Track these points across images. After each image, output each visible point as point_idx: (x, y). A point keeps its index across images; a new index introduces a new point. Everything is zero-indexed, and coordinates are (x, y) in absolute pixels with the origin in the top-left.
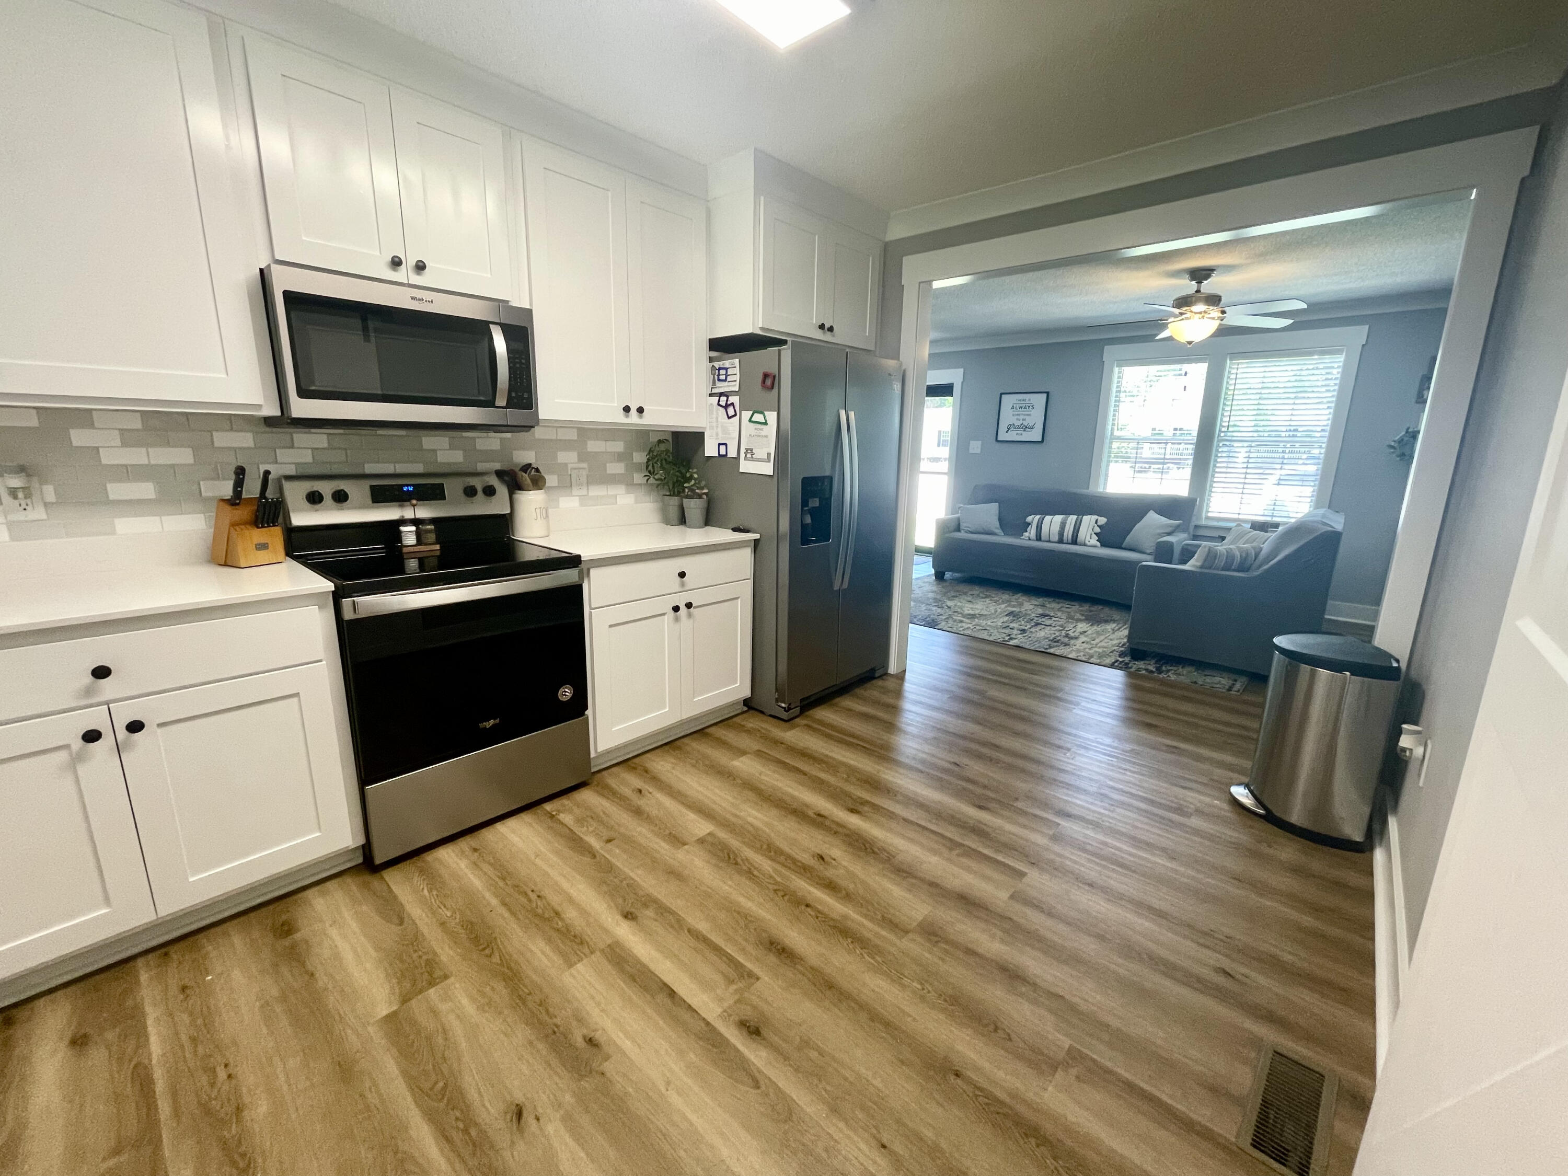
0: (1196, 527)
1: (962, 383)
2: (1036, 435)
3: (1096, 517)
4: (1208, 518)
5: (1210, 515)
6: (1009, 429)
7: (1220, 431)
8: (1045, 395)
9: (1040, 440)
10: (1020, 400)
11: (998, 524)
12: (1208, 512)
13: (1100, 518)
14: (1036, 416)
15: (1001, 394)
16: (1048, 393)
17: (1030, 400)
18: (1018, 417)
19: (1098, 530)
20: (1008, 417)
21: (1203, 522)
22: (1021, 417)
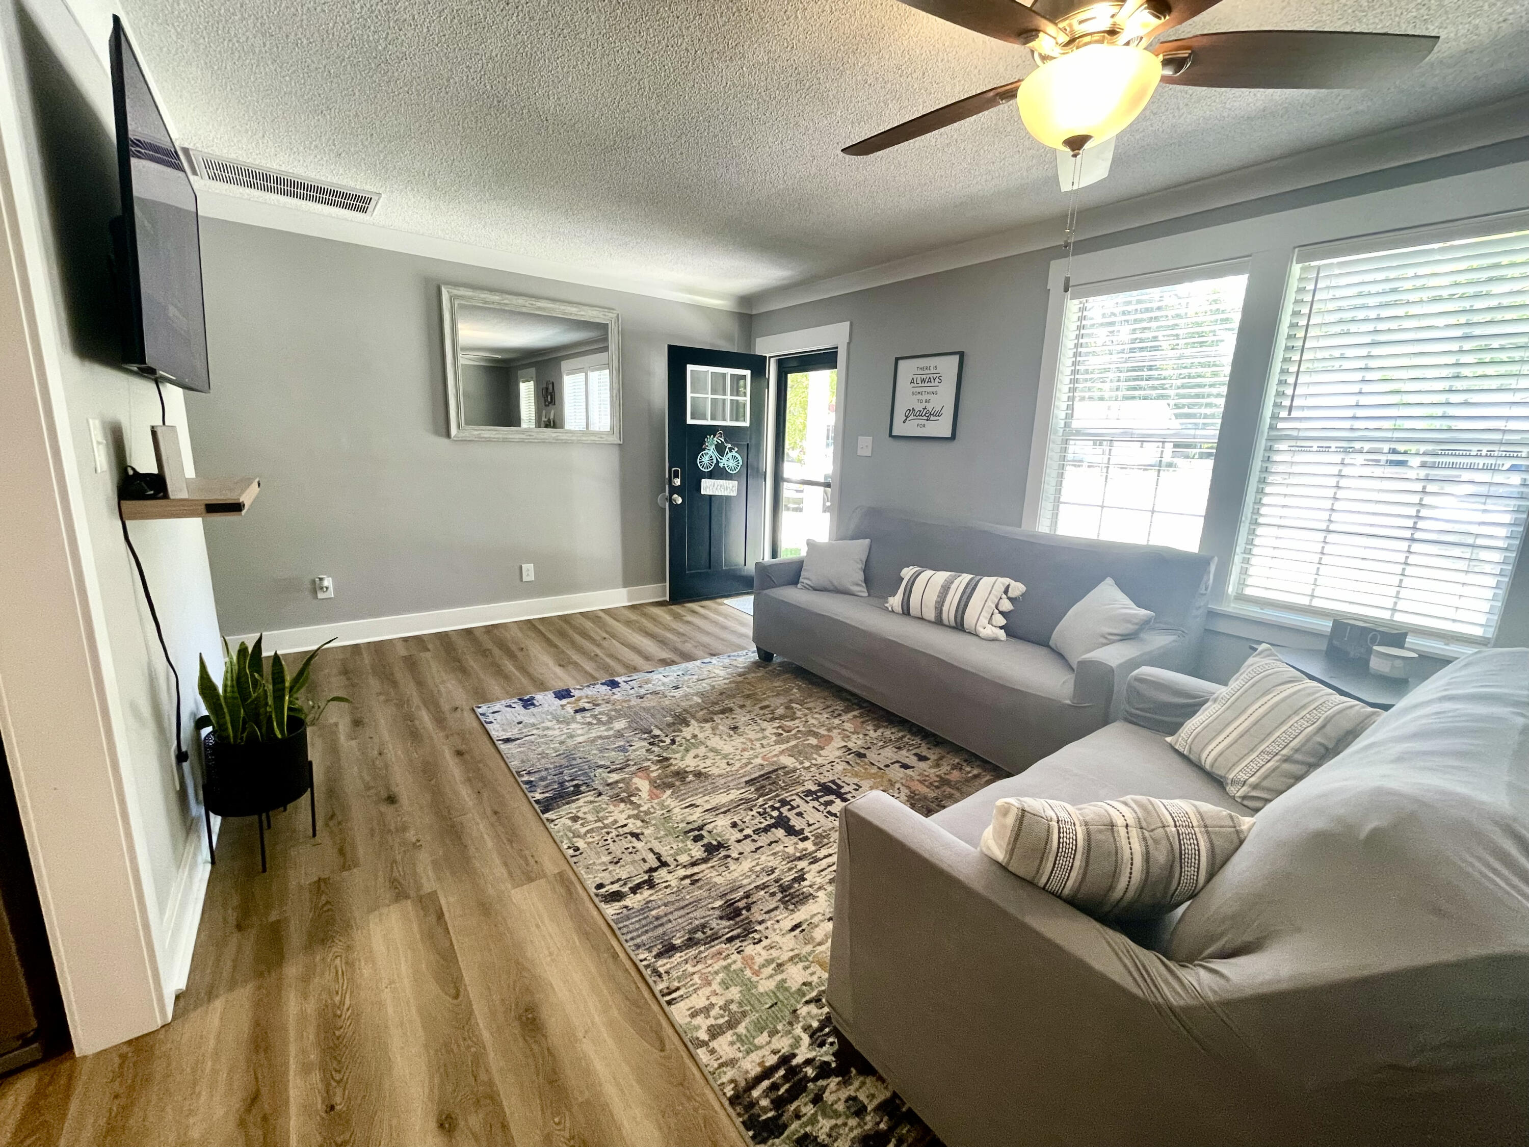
0: (1212, 614)
1: (849, 344)
2: (942, 427)
3: (1007, 581)
4: (1241, 598)
5: (1248, 591)
6: (907, 417)
7: (1275, 417)
8: (956, 358)
9: (948, 434)
10: (922, 369)
11: (860, 576)
12: (1242, 584)
13: (1013, 583)
14: (944, 397)
15: (897, 359)
16: (962, 355)
17: (936, 367)
18: (920, 397)
19: (1007, 606)
20: (906, 399)
21: (1232, 607)
22: (924, 397)
